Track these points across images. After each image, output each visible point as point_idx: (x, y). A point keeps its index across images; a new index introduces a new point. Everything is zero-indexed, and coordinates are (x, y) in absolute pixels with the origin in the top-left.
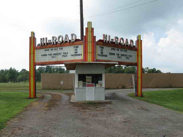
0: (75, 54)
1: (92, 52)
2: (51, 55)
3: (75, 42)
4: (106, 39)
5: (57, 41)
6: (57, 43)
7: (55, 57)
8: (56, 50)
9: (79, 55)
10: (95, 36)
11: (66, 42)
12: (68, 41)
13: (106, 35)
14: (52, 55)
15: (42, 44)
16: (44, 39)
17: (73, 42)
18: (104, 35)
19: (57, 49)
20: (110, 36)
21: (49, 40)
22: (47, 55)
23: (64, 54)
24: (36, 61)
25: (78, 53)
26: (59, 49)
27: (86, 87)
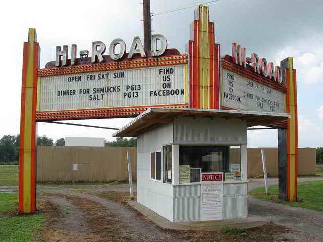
0: (162, 89)
1: (211, 86)
2: (88, 91)
3: (162, 55)
5: (106, 54)
7: (100, 97)
8: (103, 77)
9: (176, 92)
10: (219, 45)
11: (136, 56)
13: (239, 46)
14: (91, 92)
15: (60, 62)
16: (66, 47)
17: (158, 57)
18: (235, 44)
19: (106, 76)
21: (81, 52)
22: (74, 92)
23: (129, 90)
24: (41, 108)
25: (174, 87)
26: (111, 75)
27: (200, 181)
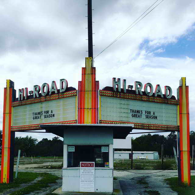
1: (92, 108)
3: (65, 92)
4: (118, 85)
5: (40, 92)
6: (40, 95)
10: (98, 81)
11: (53, 93)
12: (56, 92)
13: (119, 79)
15: (21, 98)
16: (23, 90)
17: (63, 92)
18: (114, 79)
20: (125, 80)
21: (30, 92)
27: (80, 167)
